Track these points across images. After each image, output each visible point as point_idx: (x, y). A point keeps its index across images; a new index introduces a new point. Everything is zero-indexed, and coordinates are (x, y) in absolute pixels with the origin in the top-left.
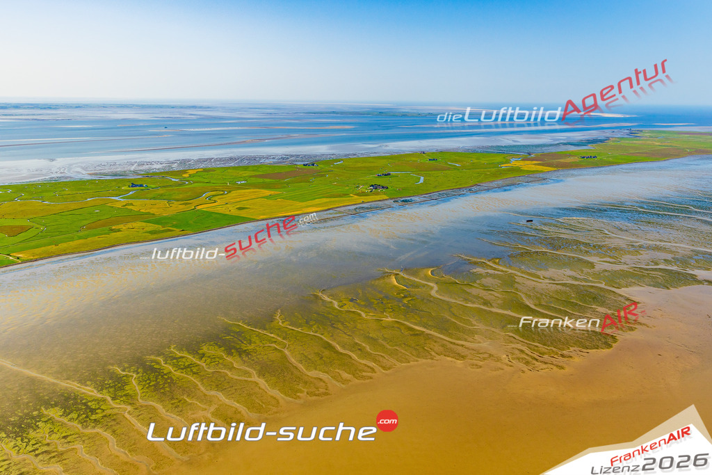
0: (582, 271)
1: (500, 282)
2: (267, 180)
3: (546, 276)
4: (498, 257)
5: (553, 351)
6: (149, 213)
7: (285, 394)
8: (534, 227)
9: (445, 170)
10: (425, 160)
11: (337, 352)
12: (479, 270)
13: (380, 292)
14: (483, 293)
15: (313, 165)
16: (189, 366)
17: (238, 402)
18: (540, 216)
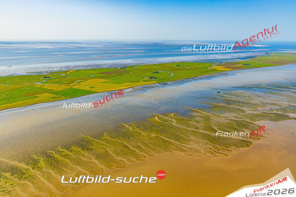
0: (240, 114)
1: (203, 119)
2: (104, 75)
3: (224, 116)
4: (203, 108)
5: (224, 149)
6: (51, 90)
7: (106, 167)
8: (220, 95)
9: (183, 70)
10: (174, 66)
11: (130, 149)
12: (194, 114)
13: (151, 124)
14: (195, 124)
15: (125, 68)
16: (65, 155)
17: (86, 170)
18: (223, 90)
